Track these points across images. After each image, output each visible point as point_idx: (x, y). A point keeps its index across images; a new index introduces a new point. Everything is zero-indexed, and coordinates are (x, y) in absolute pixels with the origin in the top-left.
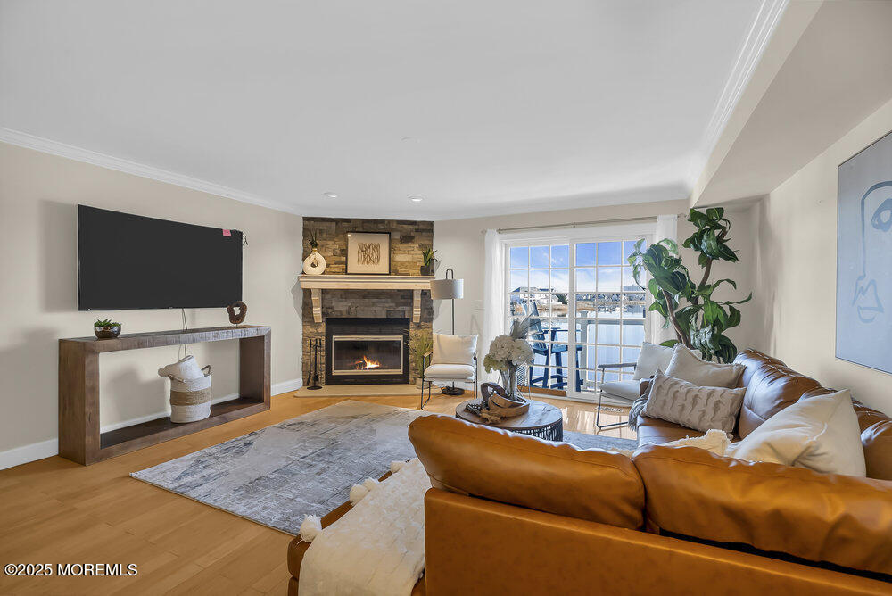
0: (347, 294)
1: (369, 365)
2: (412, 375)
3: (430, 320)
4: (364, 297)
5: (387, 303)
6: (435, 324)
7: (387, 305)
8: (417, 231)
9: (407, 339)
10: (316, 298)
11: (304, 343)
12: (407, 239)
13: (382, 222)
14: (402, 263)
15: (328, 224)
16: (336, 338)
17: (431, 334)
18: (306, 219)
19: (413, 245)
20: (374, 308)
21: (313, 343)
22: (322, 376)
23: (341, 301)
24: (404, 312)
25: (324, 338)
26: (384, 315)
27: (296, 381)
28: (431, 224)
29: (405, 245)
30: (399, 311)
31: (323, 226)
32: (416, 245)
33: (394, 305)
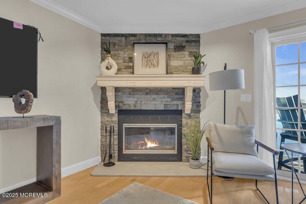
0: (134, 91)
1: (150, 145)
2: (184, 154)
3: (199, 112)
4: (147, 94)
5: (164, 98)
6: (202, 115)
7: (165, 100)
8: (187, 42)
9: (180, 126)
10: (110, 95)
11: (102, 129)
12: (180, 48)
13: (160, 35)
14: (176, 67)
15: (119, 38)
16: (125, 125)
17: (199, 123)
18: (103, 35)
19: (184, 53)
20: (154, 102)
21: (108, 129)
22: (116, 154)
23: (130, 97)
24: (178, 105)
25: (117, 126)
26: (162, 108)
27: (96, 158)
28: (198, 36)
29: (178, 53)
30: (174, 105)
31: (116, 40)
32: (186, 53)
33: (169, 99)
